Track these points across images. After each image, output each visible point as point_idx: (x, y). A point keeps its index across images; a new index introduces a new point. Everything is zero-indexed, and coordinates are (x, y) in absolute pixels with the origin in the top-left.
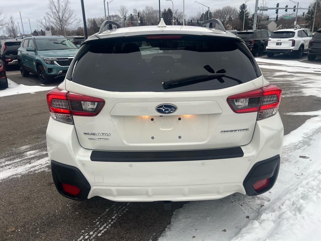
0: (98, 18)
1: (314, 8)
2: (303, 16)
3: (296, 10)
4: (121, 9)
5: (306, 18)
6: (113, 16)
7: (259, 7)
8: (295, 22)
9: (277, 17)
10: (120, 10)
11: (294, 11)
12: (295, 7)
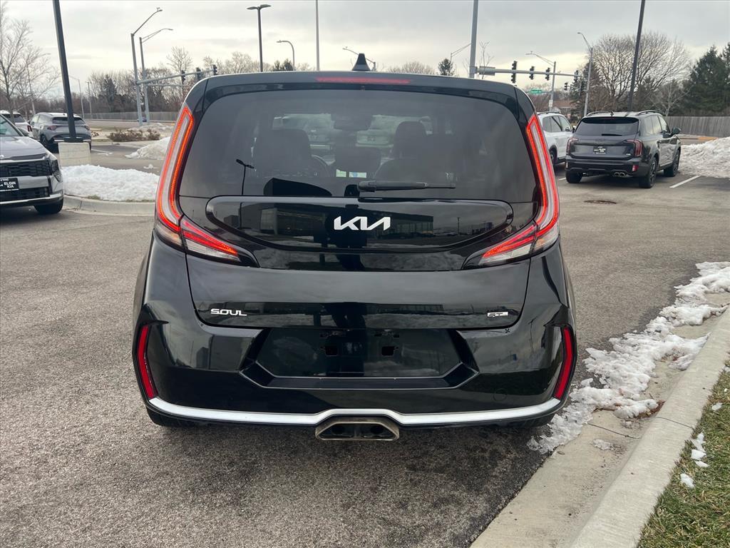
0: (120, 75)
1: (585, 73)
2: (566, 89)
4: (175, 57)
5: (570, 93)
6: (155, 71)
7: (477, 68)
8: (551, 102)
10: (173, 58)
11: (548, 78)
12: (548, 70)
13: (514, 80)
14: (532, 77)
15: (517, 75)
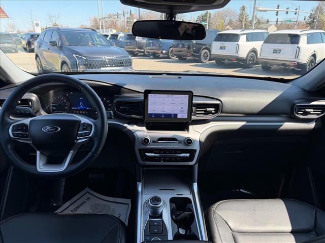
2: (304, 20)
3: (297, 13)
5: (307, 22)
8: (296, 27)
9: (277, 20)
11: (296, 14)
13: (277, 15)
14: (287, 13)
15: (279, 12)
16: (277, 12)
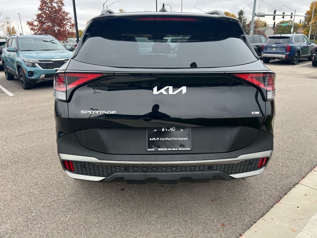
2: (300, 23)
3: (293, 17)
5: (302, 25)
8: (292, 30)
9: (274, 23)
12: (292, 14)
13: (274, 19)
14: (283, 17)
16: (274, 17)
